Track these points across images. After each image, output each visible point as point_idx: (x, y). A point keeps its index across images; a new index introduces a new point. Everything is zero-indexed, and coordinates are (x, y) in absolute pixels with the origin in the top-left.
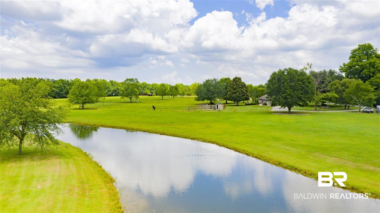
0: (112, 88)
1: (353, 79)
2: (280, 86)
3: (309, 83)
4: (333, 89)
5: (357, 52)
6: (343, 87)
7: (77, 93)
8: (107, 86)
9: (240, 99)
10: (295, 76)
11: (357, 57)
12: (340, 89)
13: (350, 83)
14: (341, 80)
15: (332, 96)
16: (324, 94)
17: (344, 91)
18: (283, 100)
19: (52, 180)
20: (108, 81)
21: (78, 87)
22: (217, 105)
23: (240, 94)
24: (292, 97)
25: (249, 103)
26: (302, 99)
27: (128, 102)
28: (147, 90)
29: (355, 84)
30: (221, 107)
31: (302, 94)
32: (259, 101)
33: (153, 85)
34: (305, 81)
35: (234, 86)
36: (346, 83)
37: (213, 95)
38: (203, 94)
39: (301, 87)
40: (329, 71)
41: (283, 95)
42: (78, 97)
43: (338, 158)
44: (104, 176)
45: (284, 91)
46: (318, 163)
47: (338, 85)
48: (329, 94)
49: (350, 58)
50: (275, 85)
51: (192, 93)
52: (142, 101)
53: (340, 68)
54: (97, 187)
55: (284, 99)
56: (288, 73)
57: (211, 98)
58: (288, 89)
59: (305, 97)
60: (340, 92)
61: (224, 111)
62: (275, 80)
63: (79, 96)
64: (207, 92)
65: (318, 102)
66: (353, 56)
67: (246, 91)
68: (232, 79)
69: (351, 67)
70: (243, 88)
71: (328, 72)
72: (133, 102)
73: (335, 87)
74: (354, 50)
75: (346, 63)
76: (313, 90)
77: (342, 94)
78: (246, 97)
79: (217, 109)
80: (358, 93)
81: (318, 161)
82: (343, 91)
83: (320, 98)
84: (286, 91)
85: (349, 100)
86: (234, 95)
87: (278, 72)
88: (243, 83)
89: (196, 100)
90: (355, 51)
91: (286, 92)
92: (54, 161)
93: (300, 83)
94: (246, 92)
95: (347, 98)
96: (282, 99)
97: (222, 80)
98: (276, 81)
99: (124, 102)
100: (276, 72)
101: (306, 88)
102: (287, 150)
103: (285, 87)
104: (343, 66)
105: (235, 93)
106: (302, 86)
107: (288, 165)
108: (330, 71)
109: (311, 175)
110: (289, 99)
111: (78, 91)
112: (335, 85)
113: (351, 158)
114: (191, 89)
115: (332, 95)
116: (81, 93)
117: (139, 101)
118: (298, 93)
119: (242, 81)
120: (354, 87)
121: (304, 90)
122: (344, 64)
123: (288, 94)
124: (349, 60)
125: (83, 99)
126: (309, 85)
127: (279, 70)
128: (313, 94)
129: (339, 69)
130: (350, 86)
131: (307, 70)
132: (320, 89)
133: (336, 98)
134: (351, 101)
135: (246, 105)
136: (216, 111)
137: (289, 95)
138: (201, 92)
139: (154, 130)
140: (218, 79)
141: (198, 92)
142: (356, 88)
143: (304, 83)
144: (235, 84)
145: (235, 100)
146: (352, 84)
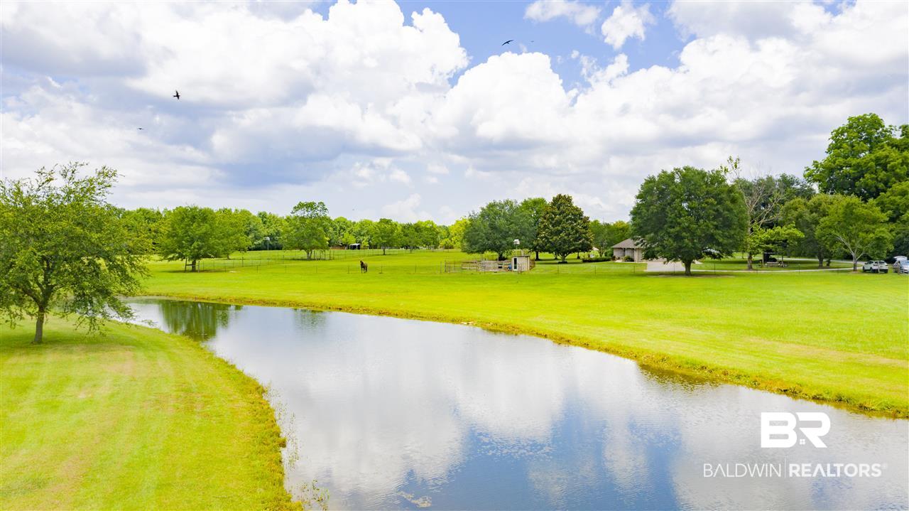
0: (264, 231)
1: (836, 196)
2: (663, 210)
3: (734, 201)
4: (790, 220)
5: (846, 134)
6: (814, 214)
7: (180, 232)
8: (251, 226)
9: (569, 247)
10: (700, 186)
11: (845, 145)
12: (807, 219)
13: (832, 203)
14: (809, 199)
15: (788, 234)
16: (770, 230)
17: (817, 223)
18: (672, 242)
19: (115, 385)
20: (255, 213)
21: (183, 218)
22: (515, 260)
23: (569, 234)
24: (693, 234)
25: (592, 257)
26: (717, 240)
27: (303, 259)
28: (346, 234)
29: (843, 206)
30: (523, 263)
31: (716, 227)
32: (616, 254)
33: (363, 224)
34: (724, 196)
35: (555, 215)
36: (820, 205)
37: (504, 238)
38: (482, 237)
39: (714, 210)
40: (779, 178)
41: (672, 230)
42: (184, 242)
43: (805, 344)
44: (240, 382)
45: (674, 221)
46: (757, 354)
47: (802, 209)
48: (783, 231)
49: (829, 151)
50: (652, 207)
51: (455, 243)
52: (336, 257)
53: (806, 173)
54: (222, 399)
55: (674, 241)
56: (684, 177)
57: (500, 246)
58: (685, 216)
59: (724, 236)
60: (808, 225)
61: (533, 272)
62: (652, 195)
63: (185, 238)
64: (490, 231)
65: (754, 249)
66: (836, 146)
67: (585, 228)
68: (549, 200)
69: (831, 171)
70: (576, 222)
71: (779, 180)
72: (315, 260)
73: (795, 214)
74: (839, 129)
75: (820, 161)
76: (742, 219)
77: (812, 230)
78: (583, 243)
79: (515, 268)
80: (851, 228)
81: (755, 352)
82: (813, 224)
83: (761, 239)
84: (679, 220)
85: (829, 243)
86: (555, 237)
87: (660, 176)
88: (577, 209)
89: (464, 252)
90: (840, 132)
91: (679, 224)
92: (120, 353)
93: (711, 200)
94: (584, 230)
95: (823, 238)
96: (670, 240)
97: (526, 203)
98: (655, 198)
99: (294, 259)
100: (653, 177)
101: (727, 212)
102: (681, 333)
103: (676, 211)
104: (812, 168)
105: (558, 233)
106: (715, 208)
107: (684, 360)
108: (784, 177)
109: (739, 378)
110: (686, 240)
111: (183, 228)
112: (796, 209)
113: (834, 344)
114: (452, 233)
115: (787, 232)
116: (190, 233)
117: (327, 257)
118: (707, 226)
119: (574, 205)
120: (841, 211)
121: (721, 219)
122: (816, 162)
123: (684, 228)
124: (828, 155)
125: (195, 248)
126: (731, 206)
127: (660, 172)
128: (742, 227)
129: (804, 176)
130: (830, 212)
131: (727, 173)
132: (760, 219)
133: (799, 240)
134: (834, 247)
135: (585, 261)
136: (513, 273)
137: (687, 229)
138: (476, 231)
139: (363, 305)
140: (517, 202)
141: (468, 232)
142: (845, 213)
143: (720, 202)
144: (557, 211)
145: (558, 251)
146: (835, 206)
